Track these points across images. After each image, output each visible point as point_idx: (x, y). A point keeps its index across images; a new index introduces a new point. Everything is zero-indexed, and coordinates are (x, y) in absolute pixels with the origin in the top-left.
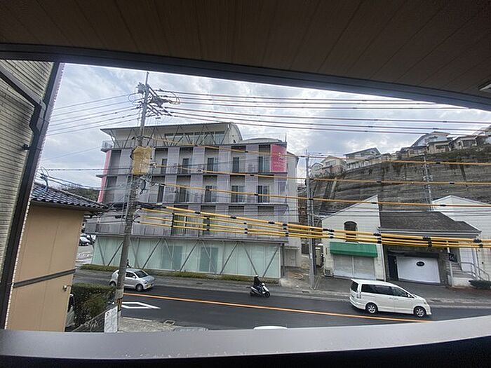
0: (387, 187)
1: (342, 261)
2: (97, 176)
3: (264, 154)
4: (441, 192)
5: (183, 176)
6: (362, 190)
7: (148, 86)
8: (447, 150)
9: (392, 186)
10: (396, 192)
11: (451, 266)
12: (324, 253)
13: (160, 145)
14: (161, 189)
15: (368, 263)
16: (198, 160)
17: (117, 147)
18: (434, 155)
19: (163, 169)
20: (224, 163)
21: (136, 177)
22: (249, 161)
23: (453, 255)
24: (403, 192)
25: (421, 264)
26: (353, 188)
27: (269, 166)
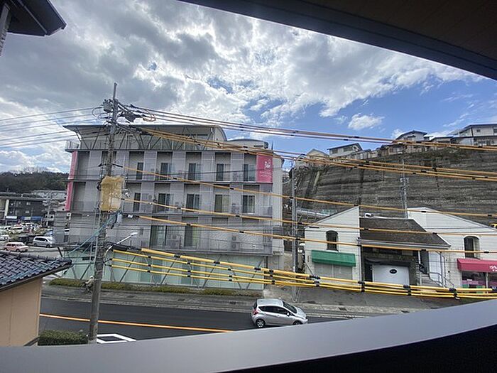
1: (322, 269)
3: (250, 163)
5: (161, 183)
7: (116, 102)
8: (423, 150)
9: (370, 183)
10: (374, 189)
11: (421, 276)
12: (306, 261)
14: (137, 196)
15: (346, 271)
16: (179, 166)
17: (84, 148)
18: (411, 154)
19: (139, 175)
22: (234, 168)
23: (423, 267)
24: (381, 189)
25: (393, 272)
26: (334, 183)
27: (255, 176)
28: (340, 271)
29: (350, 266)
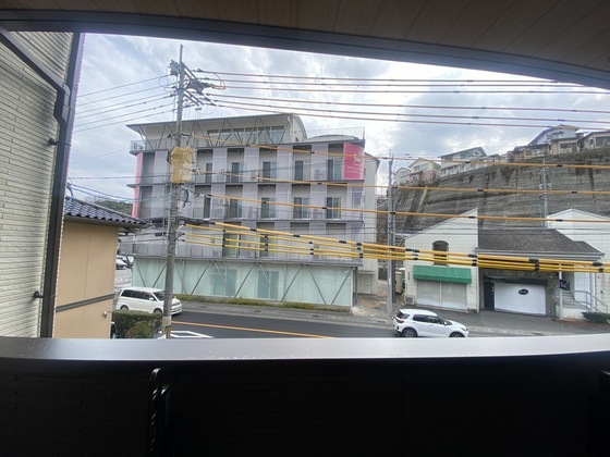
0: (491, 199)
1: (427, 288)
2: (129, 186)
3: (335, 156)
4: (559, 204)
5: (234, 186)
6: (458, 202)
7: (183, 66)
8: (575, 150)
9: (498, 198)
10: (501, 205)
11: (561, 295)
12: (406, 279)
13: (203, 145)
14: (207, 201)
15: (458, 290)
16: (251, 164)
17: (149, 148)
18: (557, 156)
19: (208, 175)
20: (284, 168)
21: (176, 185)
22: (316, 166)
23: (565, 282)
24: (511, 204)
25: (524, 292)
26: (448, 200)
27: (341, 172)
28: (450, 290)
29: (463, 283)
